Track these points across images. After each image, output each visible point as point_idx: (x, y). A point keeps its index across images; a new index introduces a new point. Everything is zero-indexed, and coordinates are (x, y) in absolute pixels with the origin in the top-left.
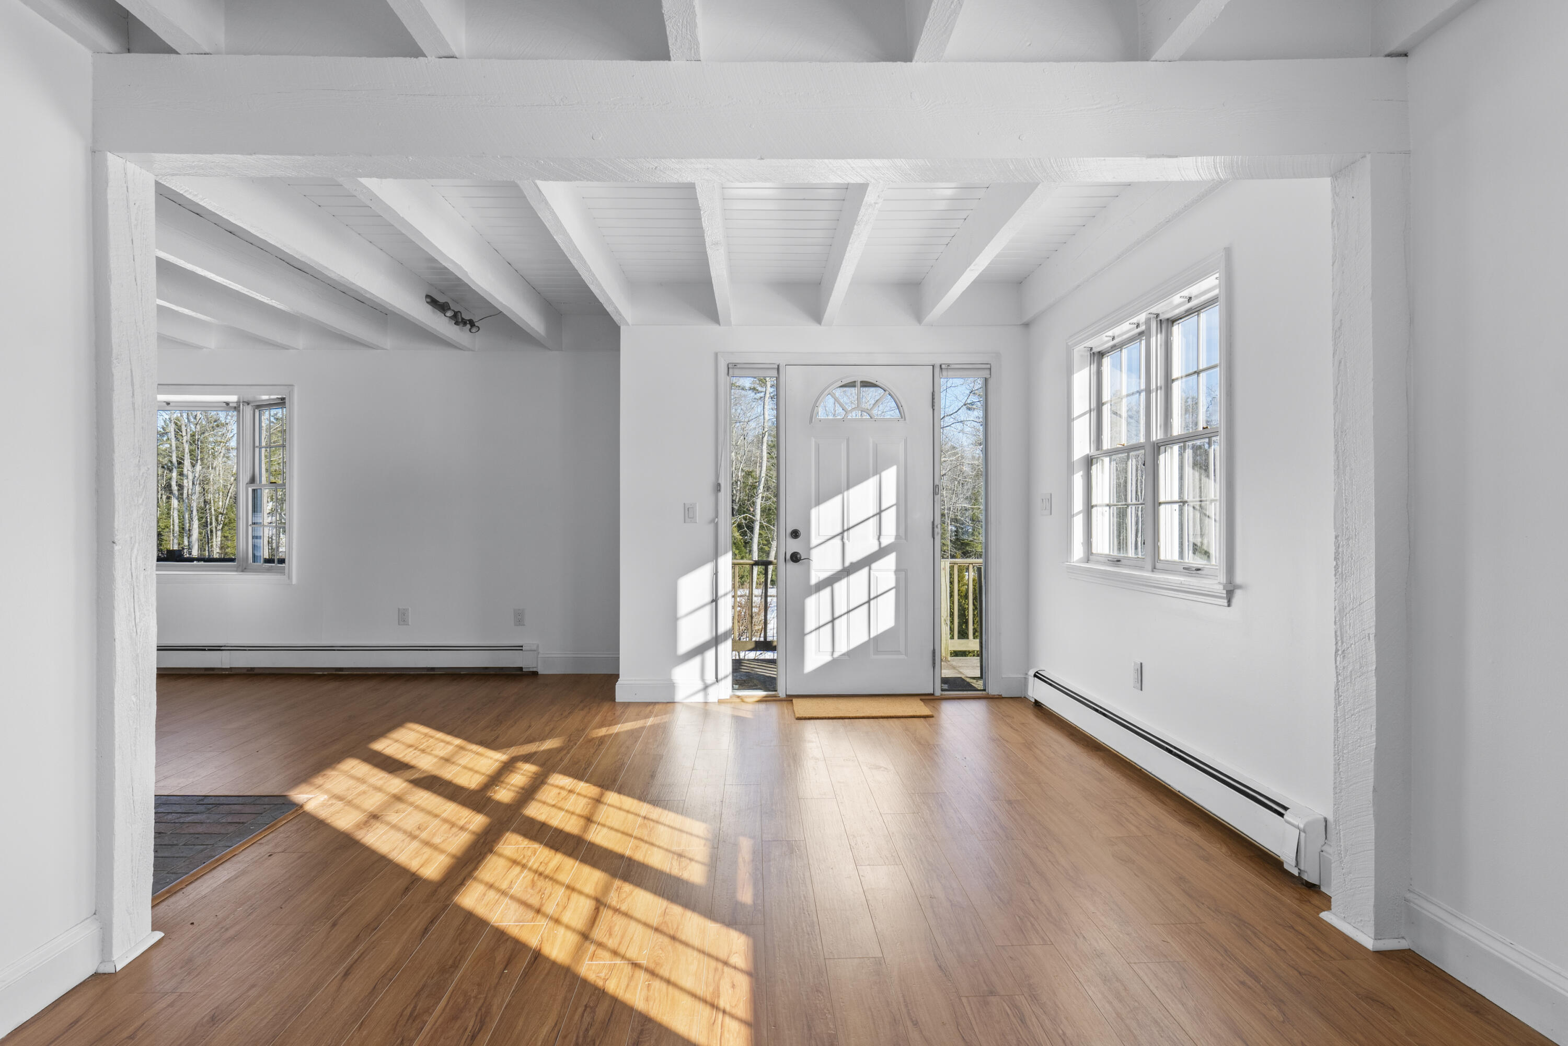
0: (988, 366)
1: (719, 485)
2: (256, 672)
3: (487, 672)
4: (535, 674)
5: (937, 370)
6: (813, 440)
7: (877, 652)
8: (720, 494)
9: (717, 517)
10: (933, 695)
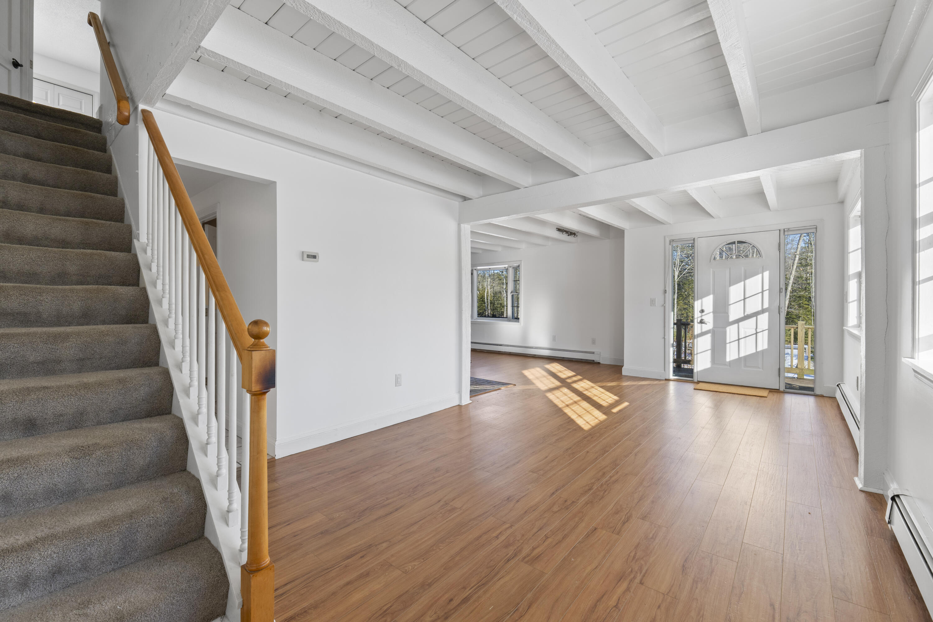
0: (815, 227)
1: (666, 290)
2: (512, 353)
3: (582, 361)
4: (599, 363)
5: (782, 232)
6: (711, 270)
7: (745, 366)
8: (666, 294)
9: (665, 304)
10: (779, 390)
